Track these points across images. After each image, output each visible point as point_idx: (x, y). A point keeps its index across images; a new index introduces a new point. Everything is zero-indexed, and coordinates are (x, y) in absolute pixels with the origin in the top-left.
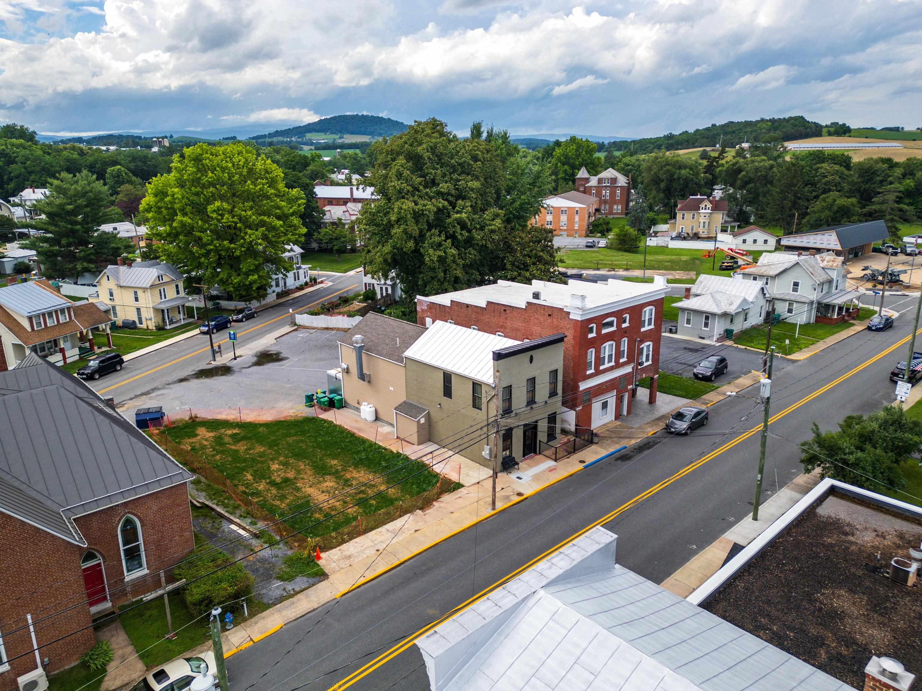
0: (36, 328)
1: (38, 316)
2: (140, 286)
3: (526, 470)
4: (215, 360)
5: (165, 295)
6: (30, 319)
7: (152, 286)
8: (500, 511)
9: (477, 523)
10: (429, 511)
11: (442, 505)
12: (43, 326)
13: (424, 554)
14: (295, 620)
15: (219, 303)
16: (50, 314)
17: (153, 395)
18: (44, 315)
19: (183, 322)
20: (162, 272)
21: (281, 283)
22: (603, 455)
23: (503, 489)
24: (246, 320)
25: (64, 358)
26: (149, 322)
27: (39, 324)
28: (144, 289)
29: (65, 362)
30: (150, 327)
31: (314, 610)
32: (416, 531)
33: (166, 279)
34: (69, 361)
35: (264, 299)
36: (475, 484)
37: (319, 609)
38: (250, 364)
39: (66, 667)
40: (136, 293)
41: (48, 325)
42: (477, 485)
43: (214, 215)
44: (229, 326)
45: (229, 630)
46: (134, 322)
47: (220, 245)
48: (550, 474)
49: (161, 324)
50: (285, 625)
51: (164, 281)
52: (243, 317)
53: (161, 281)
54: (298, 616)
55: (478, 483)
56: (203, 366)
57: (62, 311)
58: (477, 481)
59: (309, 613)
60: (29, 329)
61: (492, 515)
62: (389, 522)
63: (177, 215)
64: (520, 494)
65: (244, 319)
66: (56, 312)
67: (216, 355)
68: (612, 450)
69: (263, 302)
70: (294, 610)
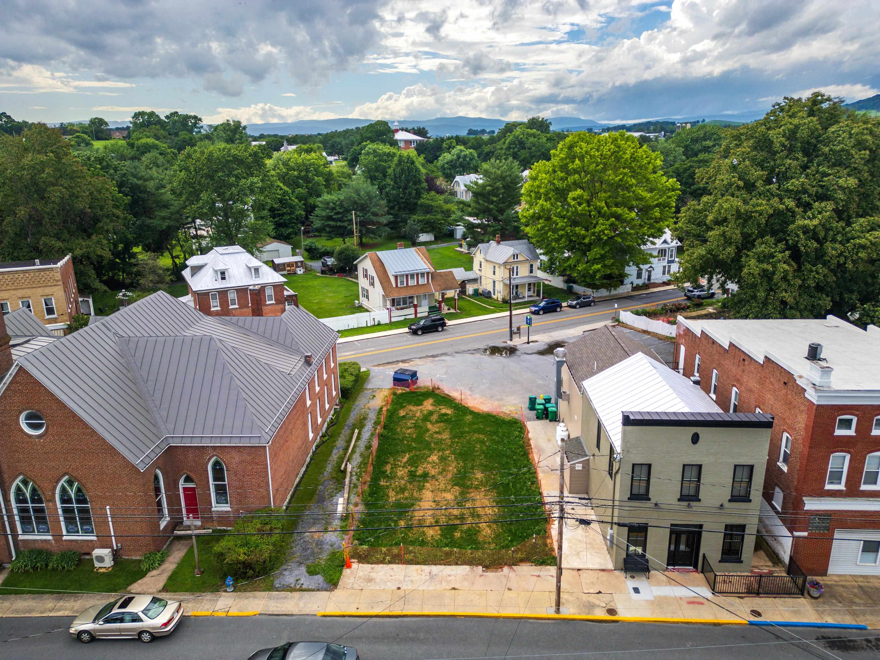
0: (399, 286)
1: (402, 276)
2: (497, 262)
3: (659, 584)
4: (511, 340)
5: (517, 272)
6: (396, 277)
7: (505, 263)
8: (564, 619)
9: (521, 618)
10: (490, 575)
11: (512, 575)
12: (405, 285)
13: (431, 619)
14: (270, 615)
15: (572, 286)
16: (412, 276)
17: (437, 359)
18: (407, 276)
19: (526, 300)
20: (517, 252)
21: (645, 275)
22: (805, 620)
23: (600, 592)
24: (580, 307)
25: (416, 313)
26: (499, 294)
27: (402, 283)
28: (500, 265)
29: (416, 316)
30: (499, 299)
31: (292, 615)
32: (454, 589)
33: (520, 258)
34: (419, 315)
35: (615, 289)
36: (573, 569)
37: (294, 618)
38: (536, 351)
39: (133, 558)
40: (494, 267)
41: (410, 285)
42: (576, 573)
43: (573, 203)
44: (558, 310)
45: (227, 592)
46: (489, 292)
47: (571, 231)
48: (686, 606)
49: (508, 298)
50: (260, 614)
51: (518, 260)
52: (577, 304)
53: (516, 260)
54: (275, 613)
55: (579, 570)
56: (499, 344)
57: (423, 274)
58: (579, 567)
59: (285, 615)
60: (394, 286)
61: (549, 619)
62: (441, 564)
63: (540, 199)
64: (612, 612)
65: (578, 306)
66: (417, 274)
67: (514, 336)
68: (830, 620)
69: (613, 292)
70: (279, 605)
